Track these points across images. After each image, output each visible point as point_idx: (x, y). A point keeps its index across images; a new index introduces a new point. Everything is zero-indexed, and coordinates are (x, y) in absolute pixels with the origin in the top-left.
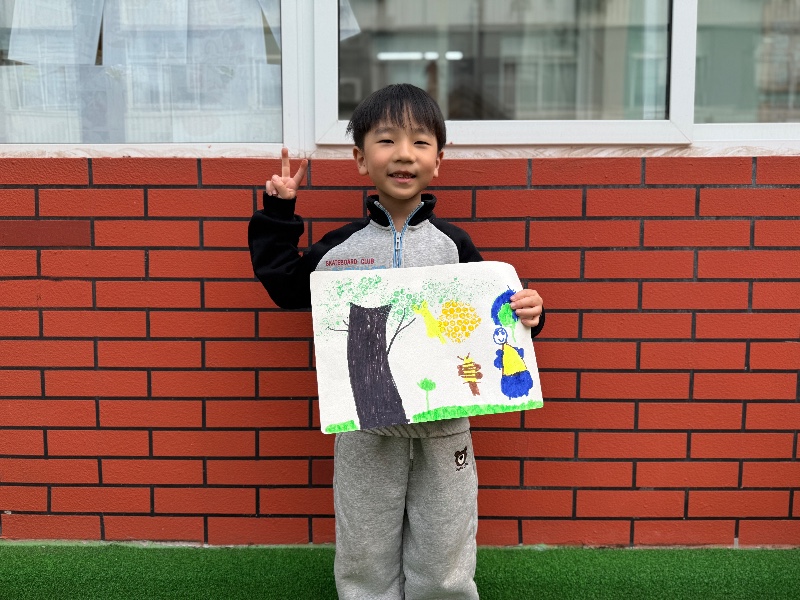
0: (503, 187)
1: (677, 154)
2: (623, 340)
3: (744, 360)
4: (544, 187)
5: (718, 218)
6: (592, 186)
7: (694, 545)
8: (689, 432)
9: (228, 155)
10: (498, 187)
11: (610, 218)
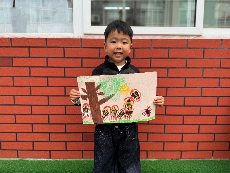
0: (143, 48)
1: (198, 38)
2: (180, 96)
3: (216, 103)
4: (156, 48)
5: (210, 58)
6: (171, 48)
7: (200, 159)
8: (199, 125)
9: (56, 37)
10: (142, 48)
11: (176, 58)
